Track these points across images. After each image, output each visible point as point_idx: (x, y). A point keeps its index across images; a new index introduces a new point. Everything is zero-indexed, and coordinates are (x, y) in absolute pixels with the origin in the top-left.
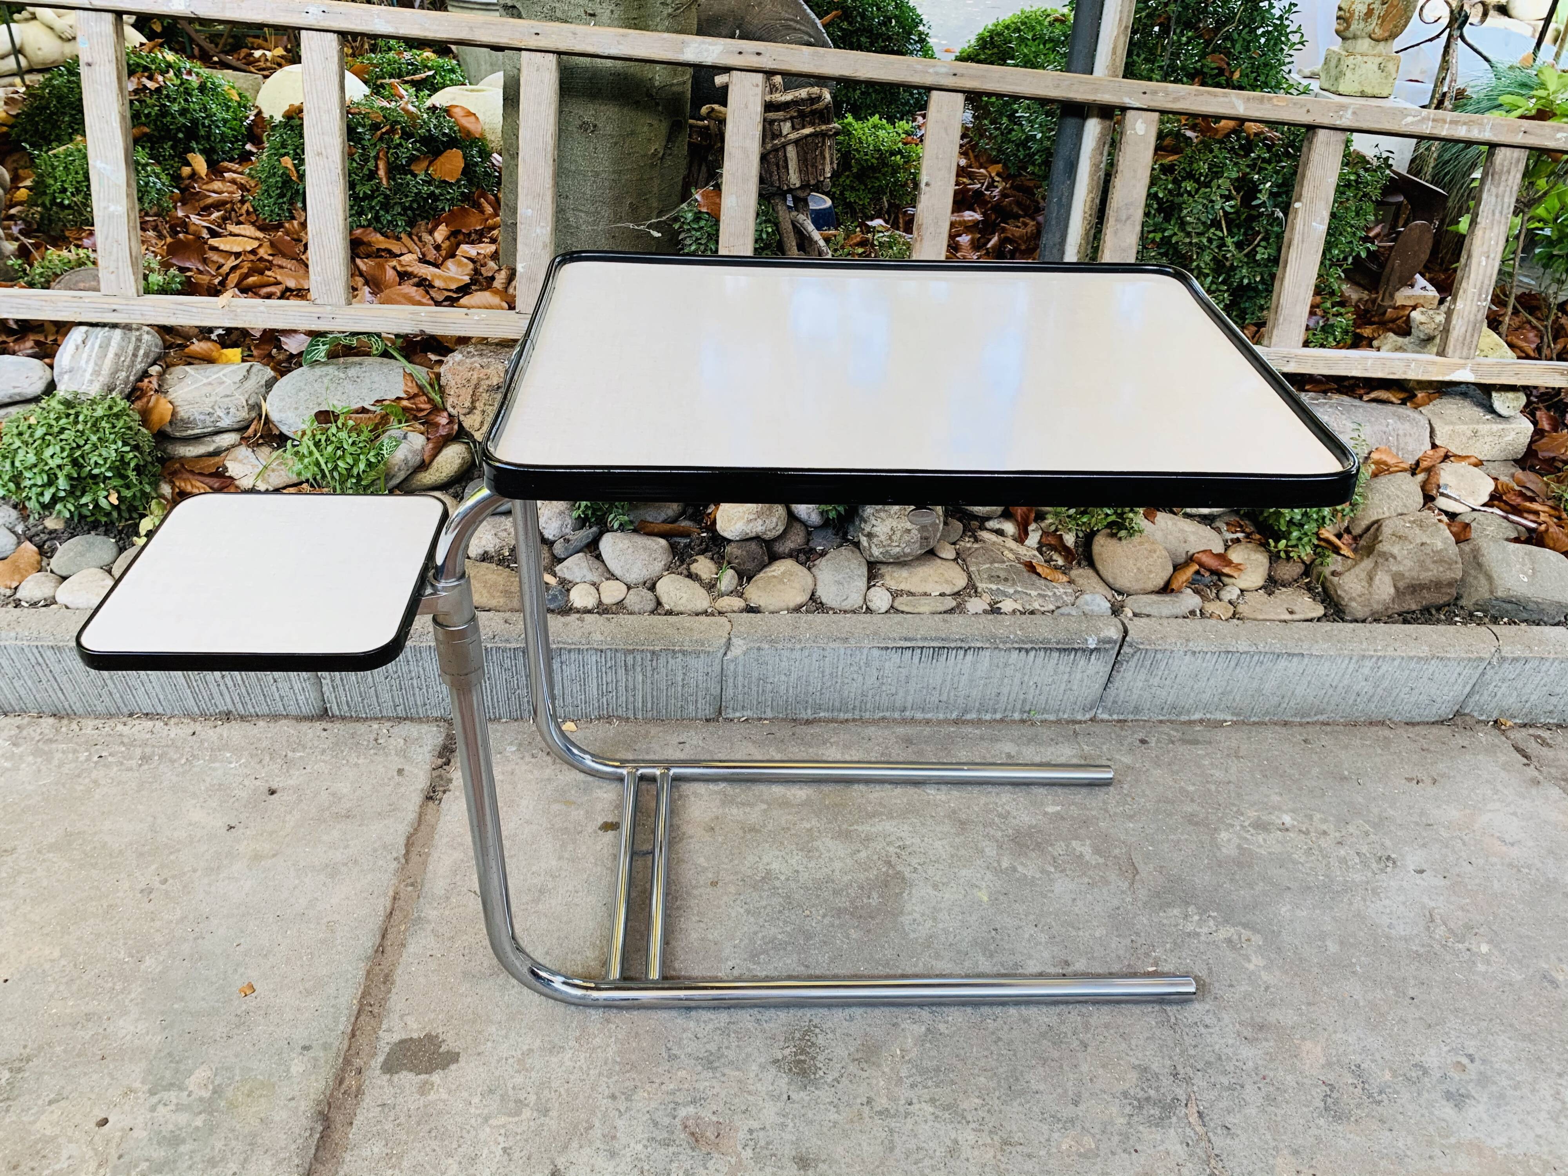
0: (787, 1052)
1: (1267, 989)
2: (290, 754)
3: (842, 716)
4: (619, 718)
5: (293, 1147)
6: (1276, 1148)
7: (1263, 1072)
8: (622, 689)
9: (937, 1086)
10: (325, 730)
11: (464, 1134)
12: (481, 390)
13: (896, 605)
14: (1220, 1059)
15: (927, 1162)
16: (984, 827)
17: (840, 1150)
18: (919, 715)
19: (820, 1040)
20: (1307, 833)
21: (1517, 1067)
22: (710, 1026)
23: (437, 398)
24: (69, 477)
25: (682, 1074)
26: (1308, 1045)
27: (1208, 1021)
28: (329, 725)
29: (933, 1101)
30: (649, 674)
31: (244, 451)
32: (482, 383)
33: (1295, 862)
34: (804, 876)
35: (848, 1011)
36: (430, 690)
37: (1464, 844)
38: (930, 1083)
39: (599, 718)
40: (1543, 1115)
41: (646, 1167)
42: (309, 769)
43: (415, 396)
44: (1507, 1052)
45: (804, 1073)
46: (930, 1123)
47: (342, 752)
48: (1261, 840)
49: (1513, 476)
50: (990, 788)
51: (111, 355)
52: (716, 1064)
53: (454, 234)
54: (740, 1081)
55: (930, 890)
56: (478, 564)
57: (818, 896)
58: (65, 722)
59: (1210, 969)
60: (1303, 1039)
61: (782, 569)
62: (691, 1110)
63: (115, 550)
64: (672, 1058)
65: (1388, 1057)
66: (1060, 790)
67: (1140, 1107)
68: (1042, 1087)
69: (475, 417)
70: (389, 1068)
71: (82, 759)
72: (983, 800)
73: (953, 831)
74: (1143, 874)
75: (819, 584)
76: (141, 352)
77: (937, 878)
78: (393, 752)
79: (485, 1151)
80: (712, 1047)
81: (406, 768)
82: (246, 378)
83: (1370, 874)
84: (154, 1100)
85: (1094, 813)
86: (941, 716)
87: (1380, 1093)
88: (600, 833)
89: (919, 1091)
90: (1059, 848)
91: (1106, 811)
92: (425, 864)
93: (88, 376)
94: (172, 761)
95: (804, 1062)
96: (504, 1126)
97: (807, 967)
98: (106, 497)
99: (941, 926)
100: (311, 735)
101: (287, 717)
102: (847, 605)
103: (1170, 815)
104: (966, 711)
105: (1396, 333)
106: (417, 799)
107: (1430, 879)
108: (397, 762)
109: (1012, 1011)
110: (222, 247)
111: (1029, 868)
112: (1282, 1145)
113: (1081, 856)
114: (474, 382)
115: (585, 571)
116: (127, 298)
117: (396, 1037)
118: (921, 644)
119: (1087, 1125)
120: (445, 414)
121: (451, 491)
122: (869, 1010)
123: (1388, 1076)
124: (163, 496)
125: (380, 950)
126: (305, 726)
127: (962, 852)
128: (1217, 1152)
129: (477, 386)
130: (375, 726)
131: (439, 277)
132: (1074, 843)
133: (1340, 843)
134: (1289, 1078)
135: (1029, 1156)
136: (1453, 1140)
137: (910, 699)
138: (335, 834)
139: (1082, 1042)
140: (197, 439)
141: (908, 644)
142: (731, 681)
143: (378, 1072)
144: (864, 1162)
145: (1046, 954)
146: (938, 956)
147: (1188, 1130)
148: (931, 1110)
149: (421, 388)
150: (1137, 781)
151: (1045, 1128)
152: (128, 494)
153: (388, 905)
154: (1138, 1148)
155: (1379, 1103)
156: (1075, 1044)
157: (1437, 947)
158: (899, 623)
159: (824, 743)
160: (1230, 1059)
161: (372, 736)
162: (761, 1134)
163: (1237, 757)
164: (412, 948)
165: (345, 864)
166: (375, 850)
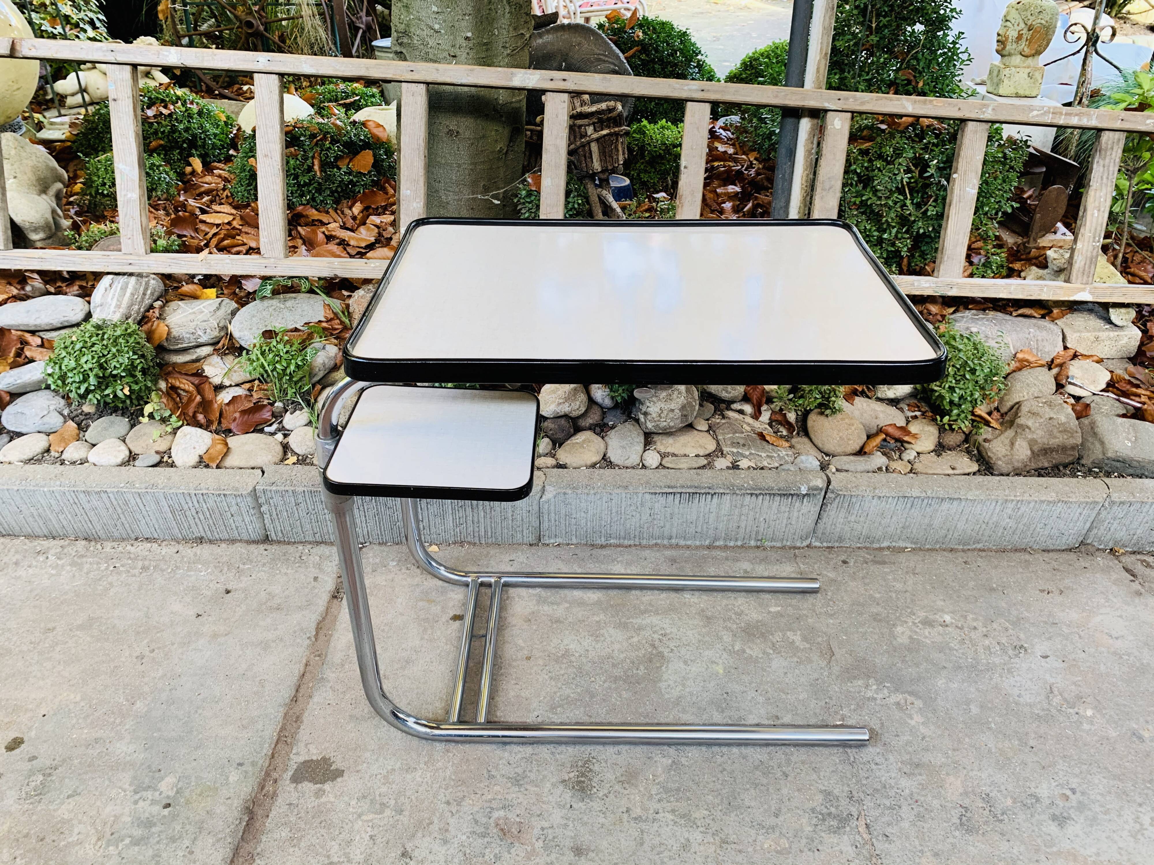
0: (572, 775)
1: (923, 738)
2: (241, 566)
3: (626, 542)
4: (469, 543)
5: (228, 830)
6: (921, 851)
7: (916, 797)
8: (470, 522)
9: (677, 801)
10: (266, 550)
11: (344, 825)
13: (663, 463)
14: (885, 787)
15: (666, 854)
16: (724, 621)
17: (605, 843)
18: (682, 543)
19: (596, 768)
20: (961, 628)
21: (1108, 798)
22: (519, 756)
23: (347, 321)
24: (97, 376)
25: (497, 788)
26: (952, 779)
27: (877, 760)
28: (269, 547)
29: (673, 811)
30: (488, 511)
31: (216, 359)
33: (951, 649)
34: (592, 654)
35: (617, 748)
37: (1080, 637)
38: (672, 799)
39: (455, 543)
40: (1125, 834)
41: (468, 852)
42: (253, 577)
43: (332, 319)
44: (1101, 787)
45: (583, 790)
46: (670, 827)
47: (277, 565)
48: (927, 634)
49: (1126, 369)
50: (730, 594)
51: (128, 294)
52: (521, 782)
53: (366, 209)
54: (537, 795)
55: (682, 665)
57: (601, 668)
58: (93, 543)
59: (882, 724)
60: (948, 774)
61: (583, 437)
62: (502, 813)
63: (128, 426)
64: (491, 777)
65: (1010, 788)
66: (780, 596)
67: (824, 820)
68: (753, 804)
70: (296, 779)
71: (103, 568)
72: (725, 602)
73: (701, 624)
74: (838, 656)
75: (609, 448)
76: (149, 292)
77: (687, 657)
78: (311, 565)
79: (358, 837)
80: (519, 770)
81: (320, 576)
82: (218, 309)
83: (1007, 658)
84: (137, 797)
85: (805, 612)
86: (698, 543)
87: (1003, 814)
88: (451, 622)
89: (664, 804)
90: (778, 637)
91: (814, 611)
92: (328, 641)
93: (112, 309)
94: (162, 570)
95: (583, 782)
96: (371, 821)
97: (590, 717)
98: (122, 390)
99: (688, 690)
100: (256, 554)
101: (241, 541)
102: (628, 463)
103: (861, 614)
104: (716, 539)
105: (1038, 267)
106: (325, 597)
107: (1053, 662)
108: (314, 572)
109: (735, 750)
110: (208, 221)
111: (754, 650)
112: (926, 849)
113: (793, 642)
116: (139, 255)
117: (301, 759)
118: (680, 490)
119: (784, 831)
122: (632, 747)
123: (1009, 802)
124: (160, 390)
125: (295, 699)
126: (253, 547)
127: (707, 638)
128: (877, 852)
130: (301, 547)
131: (353, 238)
132: (788, 633)
133: (986, 636)
134: (935, 802)
135: (740, 851)
136: (1055, 849)
137: (674, 530)
138: (269, 620)
139: (784, 773)
140: (184, 350)
141: (671, 491)
142: (546, 516)
143: (288, 782)
144: (621, 852)
145: (763, 712)
146: (684, 711)
147: (857, 837)
148: (672, 817)
149: (335, 314)
150: (838, 590)
151: (753, 832)
152: (136, 387)
153: (302, 669)
154: (820, 848)
155: (1002, 821)
156: (779, 774)
157: (1054, 711)
158: (665, 476)
159: (613, 561)
160: (892, 787)
161: (298, 555)
162: (550, 831)
163: (914, 574)
164: (316, 699)
165: (274, 641)
166: (295, 632)
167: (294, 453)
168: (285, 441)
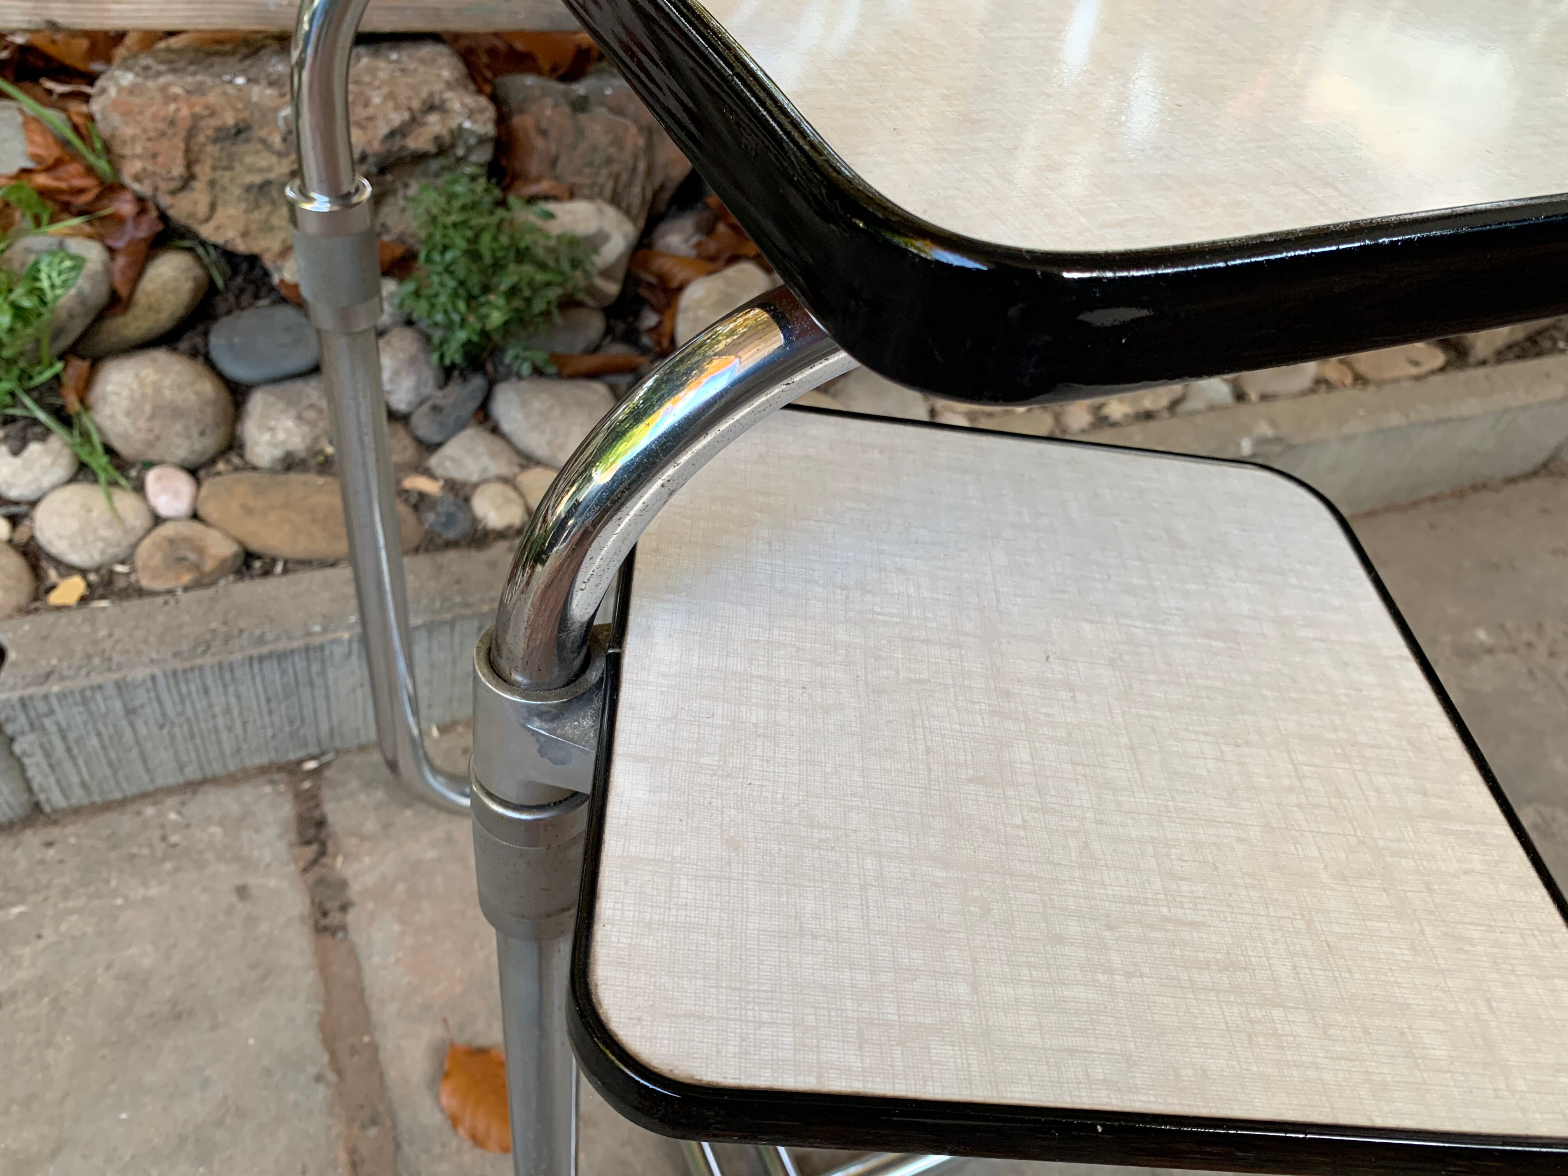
10: (50, 844)
12: (201, 138)
20: (1514, 650)
23: (102, 165)
28: (54, 832)
32: (203, 124)
36: (250, 728)
42: (50, 936)
43: (58, 163)
47: (107, 881)
48: (1478, 675)
56: (282, 478)
69: (196, 195)
78: (210, 856)
81: (250, 881)
92: (373, 1066)
100: (23, 864)
108: (226, 874)
114: (188, 123)
115: (485, 460)
120: (128, 196)
121: (184, 345)
129: (191, 134)
130: (150, 811)
138: (168, 1062)
149: (64, 146)
161: (156, 833)
165: (219, 1123)
166: (268, 1072)
167: (68, 569)
168: (22, 535)
